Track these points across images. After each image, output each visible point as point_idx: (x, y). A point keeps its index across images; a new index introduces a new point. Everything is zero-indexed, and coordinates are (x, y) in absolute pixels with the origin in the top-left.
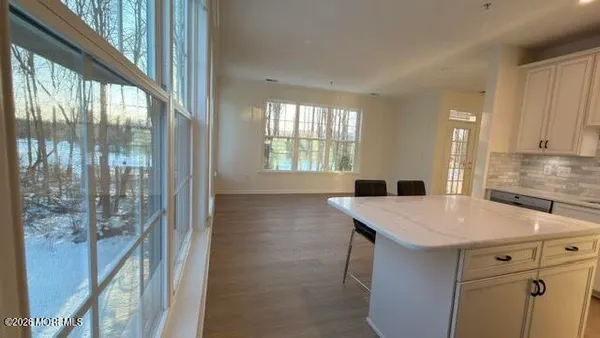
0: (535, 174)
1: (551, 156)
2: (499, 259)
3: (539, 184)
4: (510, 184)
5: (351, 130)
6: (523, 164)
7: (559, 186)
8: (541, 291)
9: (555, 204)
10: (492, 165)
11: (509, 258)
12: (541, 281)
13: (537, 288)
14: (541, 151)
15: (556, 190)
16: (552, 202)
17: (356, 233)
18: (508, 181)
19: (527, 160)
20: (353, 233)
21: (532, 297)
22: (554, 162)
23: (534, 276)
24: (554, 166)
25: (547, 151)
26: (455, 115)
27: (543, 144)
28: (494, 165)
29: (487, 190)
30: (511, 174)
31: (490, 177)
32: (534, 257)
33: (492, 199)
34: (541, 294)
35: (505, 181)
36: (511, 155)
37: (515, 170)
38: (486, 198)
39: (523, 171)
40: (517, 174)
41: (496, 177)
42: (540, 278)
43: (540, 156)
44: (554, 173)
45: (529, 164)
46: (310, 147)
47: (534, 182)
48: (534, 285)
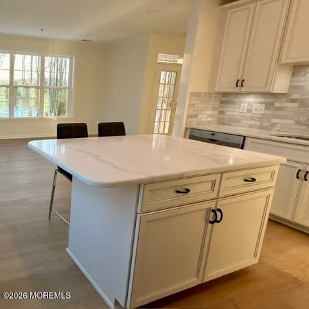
0: (232, 112)
1: (248, 94)
2: (178, 192)
3: (235, 121)
4: (209, 123)
5: (66, 77)
6: (222, 102)
7: (252, 122)
8: (219, 219)
9: (247, 139)
10: (191, 105)
11: (188, 191)
12: (220, 210)
13: (215, 216)
14: (237, 90)
15: (251, 126)
16: (245, 137)
17: (59, 173)
18: (207, 120)
19: (226, 98)
20: (56, 173)
21: (210, 225)
22: (250, 99)
23: (212, 205)
24: (249, 104)
25: (243, 90)
26: (162, 58)
27: (240, 83)
28: (194, 105)
29: (186, 128)
30: (209, 112)
31: (190, 116)
32: (213, 189)
33: (191, 137)
34: (218, 222)
35: (204, 120)
36: (210, 95)
37: (214, 109)
38: (185, 137)
39: (221, 109)
40: (216, 112)
41: (196, 116)
42: (218, 207)
43: (236, 94)
44: (249, 111)
45: (228, 102)
46: (28, 94)
47: (231, 119)
48: (212, 214)
